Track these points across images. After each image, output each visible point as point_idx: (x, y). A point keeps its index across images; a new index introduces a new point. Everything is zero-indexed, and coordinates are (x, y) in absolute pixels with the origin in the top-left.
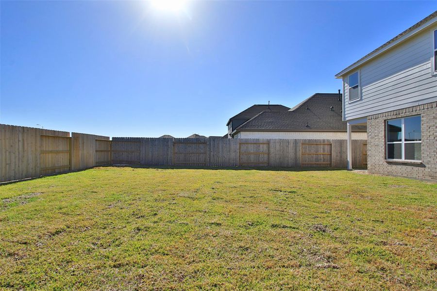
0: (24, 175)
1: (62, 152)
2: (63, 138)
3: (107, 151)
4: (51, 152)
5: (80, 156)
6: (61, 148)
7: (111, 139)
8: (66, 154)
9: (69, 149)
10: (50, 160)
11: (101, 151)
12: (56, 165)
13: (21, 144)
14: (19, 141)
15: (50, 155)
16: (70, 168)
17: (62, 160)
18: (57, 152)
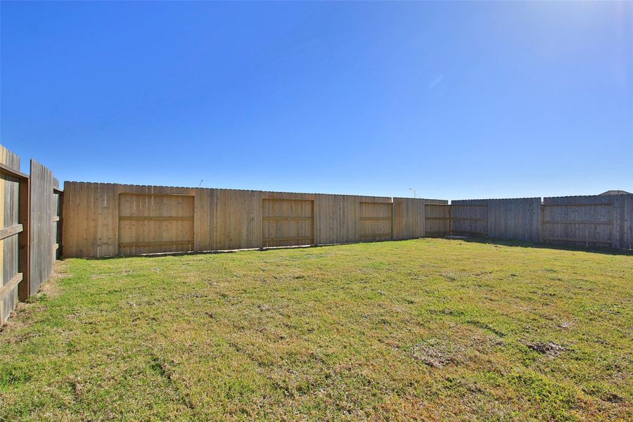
0: (345, 239)
1: (382, 219)
2: (385, 204)
3: (445, 219)
4: (370, 219)
5: (404, 223)
6: (381, 215)
7: (450, 203)
8: (387, 221)
9: (390, 215)
10: (369, 227)
11: (435, 219)
12: (377, 232)
13: (342, 210)
14: (340, 208)
15: (370, 221)
16: (392, 236)
17: (384, 227)
18: (377, 219)
